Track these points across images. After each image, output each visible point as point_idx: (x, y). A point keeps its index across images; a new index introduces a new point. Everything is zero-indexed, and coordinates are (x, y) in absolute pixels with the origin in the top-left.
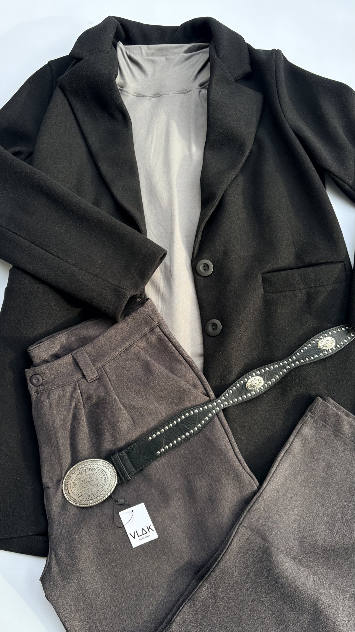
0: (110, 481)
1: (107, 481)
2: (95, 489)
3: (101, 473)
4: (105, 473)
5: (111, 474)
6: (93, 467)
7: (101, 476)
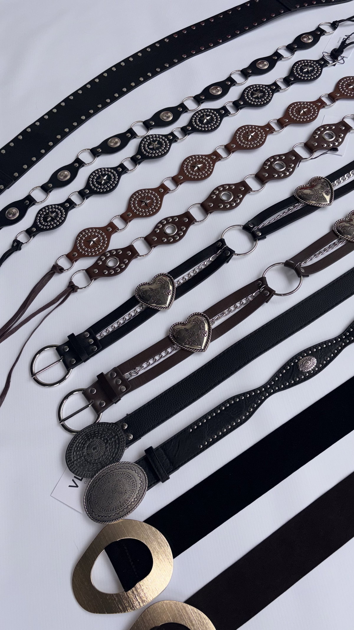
0: (140, 484)
1: (135, 484)
2: (124, 497)
3: (127, 476)
4: (132, 476)
5: (139, 475)
6: (116, 473)
7: (128, 480)
